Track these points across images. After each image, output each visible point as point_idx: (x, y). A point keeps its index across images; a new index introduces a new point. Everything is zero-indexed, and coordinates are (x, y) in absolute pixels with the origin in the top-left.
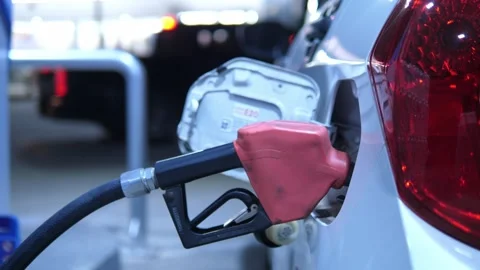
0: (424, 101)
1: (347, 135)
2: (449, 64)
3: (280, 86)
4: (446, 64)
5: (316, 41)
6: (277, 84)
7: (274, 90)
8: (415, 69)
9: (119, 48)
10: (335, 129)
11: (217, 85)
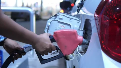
0: (108, 25)
1: (88, 32)
2: (115, 16)
3: (71, 20)
4: (114, 16)
5: (80, 8)
6: (70, 19)
7: (69, 21)
8: (106, 17)
9: (27, 7)
10: (85, 31)
11: (54, 19)
